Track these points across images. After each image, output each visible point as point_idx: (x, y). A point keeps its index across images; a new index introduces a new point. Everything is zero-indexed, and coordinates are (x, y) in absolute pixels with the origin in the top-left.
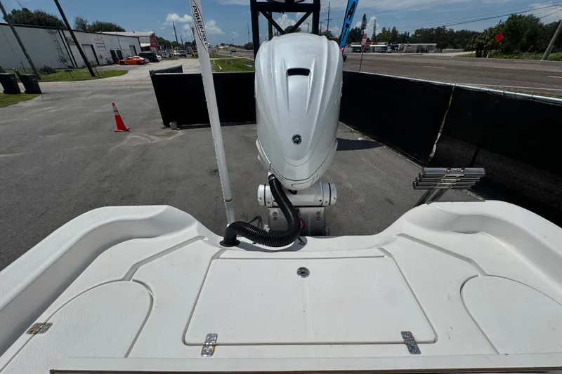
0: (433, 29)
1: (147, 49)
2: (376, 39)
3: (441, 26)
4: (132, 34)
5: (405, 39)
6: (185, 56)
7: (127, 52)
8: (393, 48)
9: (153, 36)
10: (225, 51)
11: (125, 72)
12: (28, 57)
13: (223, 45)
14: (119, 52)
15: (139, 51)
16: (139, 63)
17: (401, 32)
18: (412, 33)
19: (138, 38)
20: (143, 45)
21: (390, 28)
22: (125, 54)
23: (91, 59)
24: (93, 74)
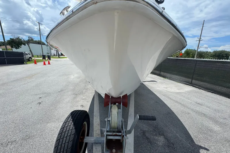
23: (56, 54)
24: (59, 57)
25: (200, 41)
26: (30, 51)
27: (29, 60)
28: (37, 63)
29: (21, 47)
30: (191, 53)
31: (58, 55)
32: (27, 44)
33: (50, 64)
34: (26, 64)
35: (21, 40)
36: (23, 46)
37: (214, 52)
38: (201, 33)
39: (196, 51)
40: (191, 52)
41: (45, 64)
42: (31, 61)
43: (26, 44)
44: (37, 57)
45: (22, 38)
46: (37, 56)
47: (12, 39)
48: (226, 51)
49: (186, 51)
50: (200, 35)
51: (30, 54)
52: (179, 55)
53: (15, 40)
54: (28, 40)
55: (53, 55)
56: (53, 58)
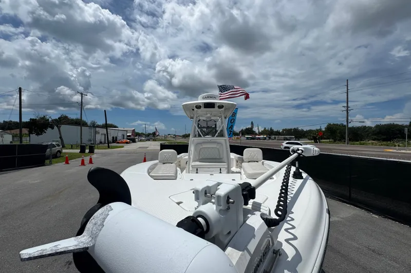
0: (291, 129)
1: (129, 136)
2: (260, 134)
3: (296, 128)
4: (123, 129)
5: (278, 133)
6: (149, 140)
7: (120, 137)
8: (270, 138)
9: (134, 130)
10: (171, 138)
11: (123, 147)
12: (81, 139)
13: (169, 135)
14: (116, 137)
15: (125, 137)
16: (127, 143)
17: (275, 130)
18: (281, 131)
19: (127, 131)
20: (128, 134)
21: (268, 128)
22: (118, 138)
23: (103, 140)
24: (109, 147)
25: (347, 111)
26: (61, 138)
27: (57, 156)
28: (69, 162)
29: (45, 132)
30: (338, 131)
31: (106, 142)
32: (57, 126)
33: (92, 163)
34: (51, 164)
35: (48, 120)
36: (49, 129)
37: (377, 126)
38: (346, 97)
39: (345, 126)
40: (338, 129)
41: (83, 163)
42: (60, 157)
43: (55, 127)
44: (70, 149)
45: (50, 117)
46: (70, 147)
47: (33, 120)
48: (397, 125)
49: (328, 128)
50: (346, 100)
51: (58, 145)
52: (318, 135)
53: (39, 121)
54: (59, 118)
55: (98, 142)
56: (98, 149)
